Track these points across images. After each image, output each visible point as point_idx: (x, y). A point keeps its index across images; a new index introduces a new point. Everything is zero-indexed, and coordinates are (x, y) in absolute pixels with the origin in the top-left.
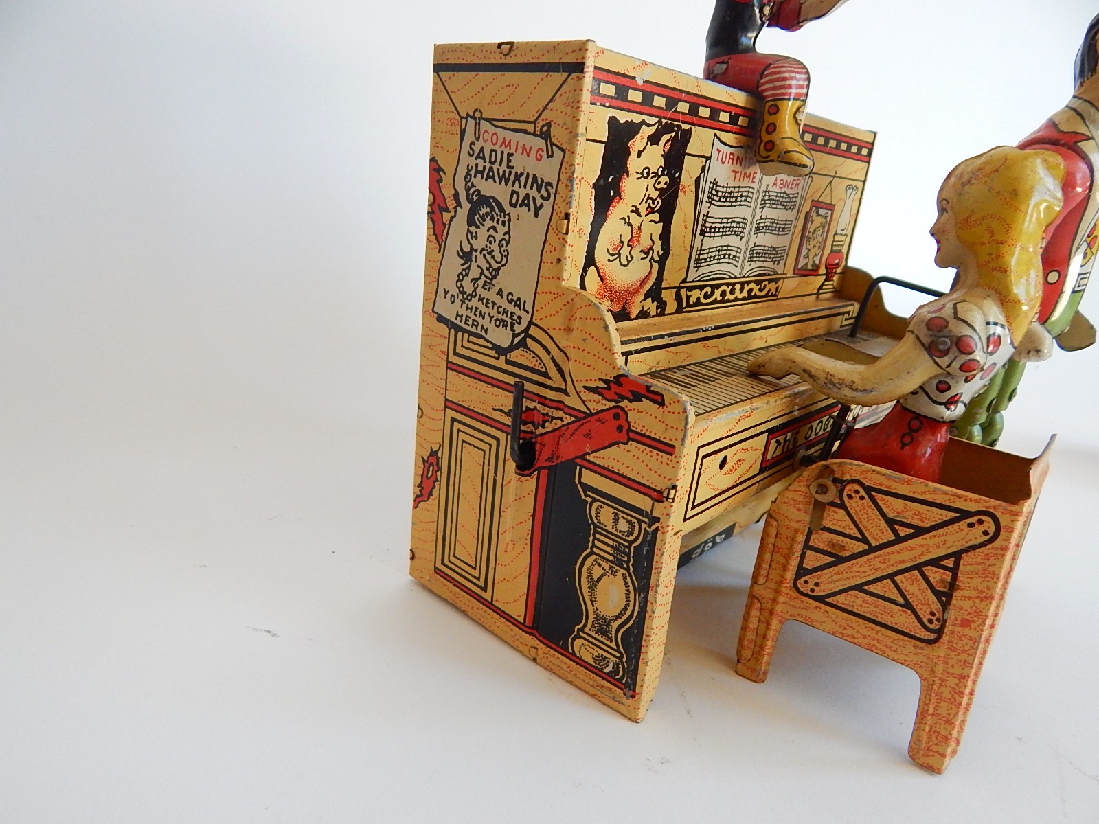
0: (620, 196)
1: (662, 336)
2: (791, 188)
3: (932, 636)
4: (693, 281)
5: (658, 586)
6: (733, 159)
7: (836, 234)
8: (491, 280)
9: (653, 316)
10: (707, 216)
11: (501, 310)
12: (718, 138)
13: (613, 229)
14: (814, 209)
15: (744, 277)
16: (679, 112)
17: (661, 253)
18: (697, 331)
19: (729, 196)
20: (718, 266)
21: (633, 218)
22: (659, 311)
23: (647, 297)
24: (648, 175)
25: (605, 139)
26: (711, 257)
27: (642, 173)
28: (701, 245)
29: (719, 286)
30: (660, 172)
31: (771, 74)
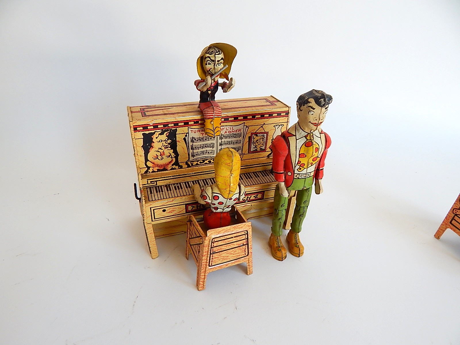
0: (153, 147)
2: (236, 132)
4: (193, 160)
6: (200, 131)
9: (177, 169)
10: (193, 145)
12: (189, 128)
13: (152, 154)
14: (254, 135)
16: (170, 127)
17: (175, 155)
19: (200, 139)
20: (203, 156)
21: (160, 150)
22: (180, 168)
23: (173, 165)
24: (162, 141)
25: (143, 138)
26: (199, 154)
27: (159, 141)
28: (193, 152)
29: (206, 160)
30: (167, 140)
31: (204, 112)
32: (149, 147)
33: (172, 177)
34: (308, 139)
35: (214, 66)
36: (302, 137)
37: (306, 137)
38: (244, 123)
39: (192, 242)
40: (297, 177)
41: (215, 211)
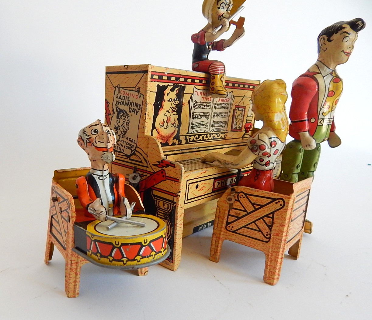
0: (162, 107)
1: (179, 150)
2: (226, 102)
3: (268, 240)
4: (191, 133)
5: (177, 224)
6: (202, 94)
7: (248, 116)
8: (124, 135)
9: (177, 145)
10: (194, 112)
11: (127, 144)
12: (195, 88)
13: (161, 117)
14: (236, 108)
15: (210, 132)
16: (180, 81)
17: (178, 124)
18: (192, 149)
19: (202, 106)
20: (200, 129)
21: (167, 114)
22: (179, 143)
23: (174, 138)
24: (171, 100)
25: (156, 91)
26: (197, 125)
27: (169, 100)
28: (193, 121)
29: (201, 135)
30: (175, 99)
31: (212, 67)
32: (160, 107)
33: (180, 152)
34: (334, 76)
36: (328, 74)
37: (331, 74)
38: (232, 91)
39: (238, 224)
40: (321, 123)
41: (267, 168)
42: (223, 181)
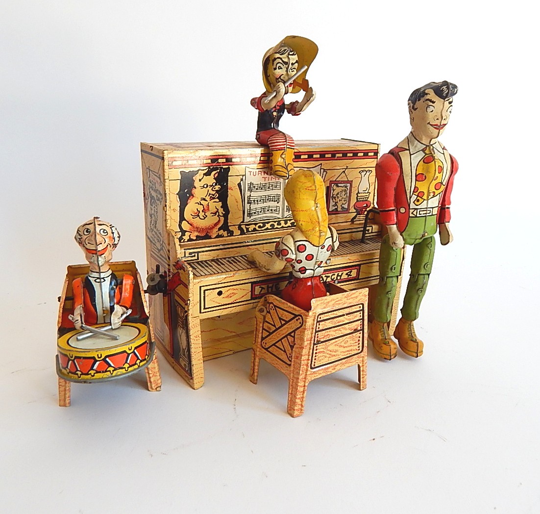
0: (193, 196)
3: (290, 363)
4: (249, 222)
6: (261, 173)
8: (156, 225)
9: (226, 237)
10: (250, 196)
13: (192, 206)
16: (220, 163)
17: (224, 213)
18: (242, 243)
19: (262, 187)
20: (265, 215)
21: (203, 202)
22: (229, 234)
23: (219, 229)
24: (207, 186)
25: (180, 178)
26: (258, 212)
27: (204, 186)
28: (250, 208)
29: (268, 223)
30: (214, 185)
31: (270, 141)
32: (188, 195)
34: (427, 153)
35: (286, 71)
36: (419, 151)
37: (423, 150)
38: (321, 164)
39: (270, 340)
40: (414, 215)
41: (302, 276)
42: (270, 285)
